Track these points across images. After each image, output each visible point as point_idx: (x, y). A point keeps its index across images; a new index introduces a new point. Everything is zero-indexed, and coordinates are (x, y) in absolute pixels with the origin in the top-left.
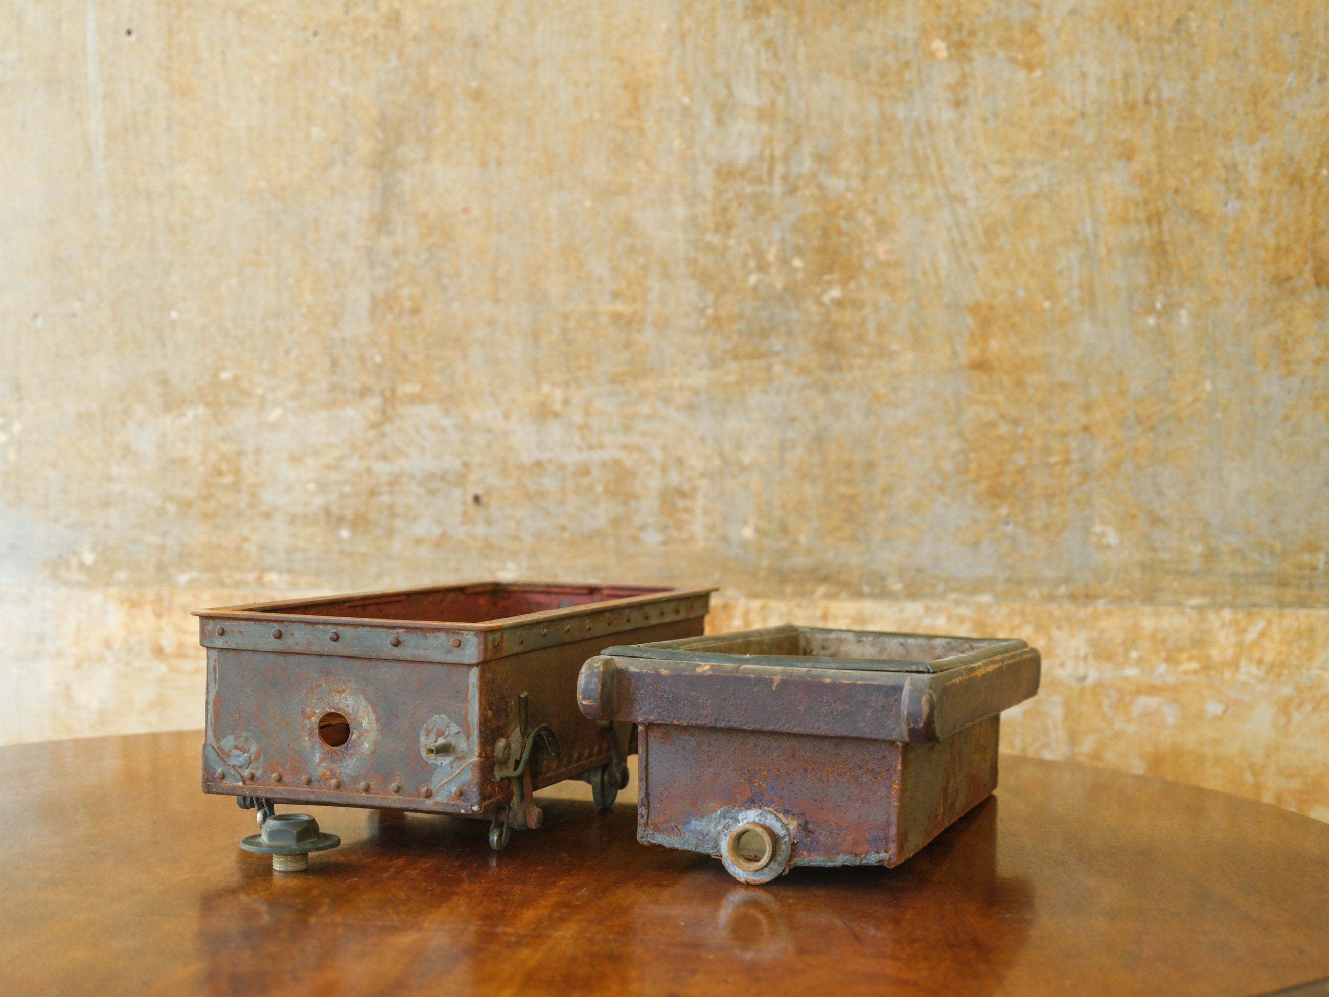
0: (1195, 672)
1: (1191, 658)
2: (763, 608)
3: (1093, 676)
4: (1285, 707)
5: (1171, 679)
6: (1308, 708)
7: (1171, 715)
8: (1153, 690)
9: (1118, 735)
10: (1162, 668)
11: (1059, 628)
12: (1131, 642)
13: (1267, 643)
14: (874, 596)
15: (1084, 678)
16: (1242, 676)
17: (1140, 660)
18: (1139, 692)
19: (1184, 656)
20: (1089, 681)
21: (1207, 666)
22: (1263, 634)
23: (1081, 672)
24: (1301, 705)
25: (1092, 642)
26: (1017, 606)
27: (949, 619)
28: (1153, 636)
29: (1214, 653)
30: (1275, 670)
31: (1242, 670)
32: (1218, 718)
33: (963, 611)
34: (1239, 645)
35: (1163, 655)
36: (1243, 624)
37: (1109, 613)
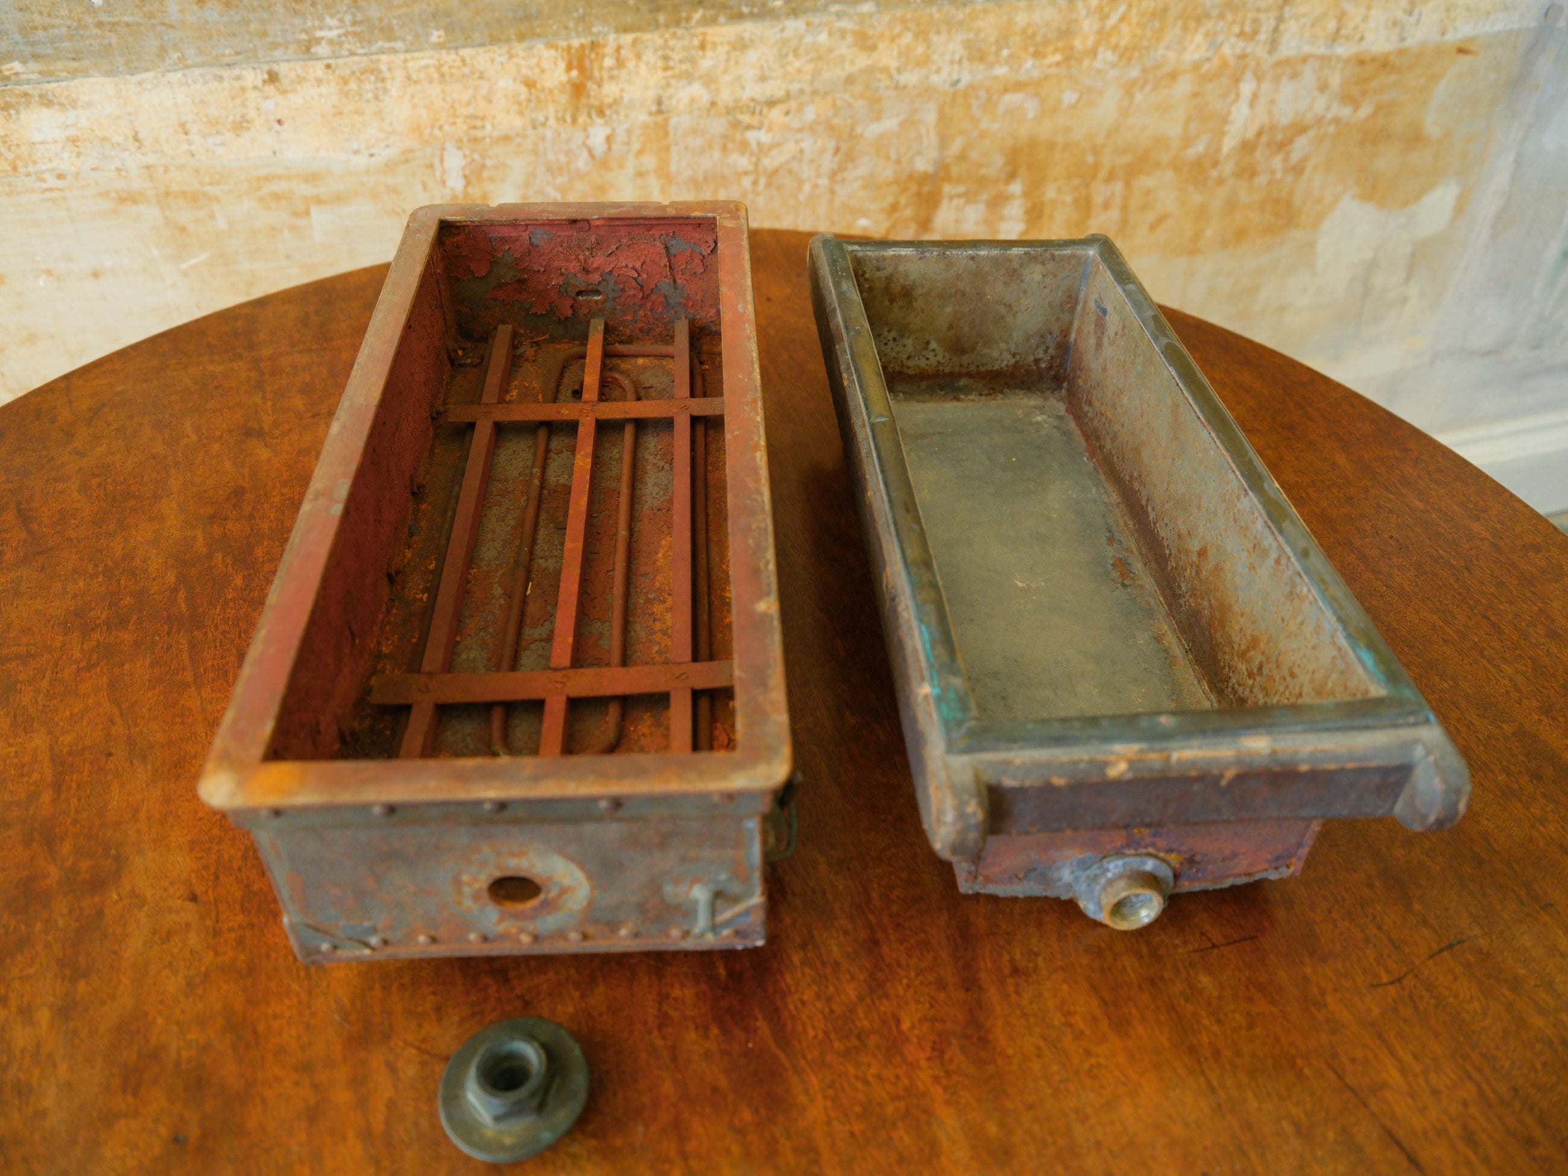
0: (1058, 64)
1: (1056, 50)
2: (635, 42)
3: (966, 79)
4: (1129, 89)
5: (1036, 74)
6: (1149, 88)
7: (1031, 107)
8: (1018, 86)
9: (983, 135)
10: (1029, 63)
11: (938, 32)
12: (1003, 40)
13: (1125, 28)
14: (753, 16)
15: (958, 82)
16: (1098, 64)
17: (1011, 56)
18: (1006, 90)
19: (1051, 48)
20: (961, 86)
21: (1070, 57)
22: (1122, 19)
23: (955, 77)
24: (1142, 87)
25: (968, 45)
26: (899, 13)
27: (830, 35)
28: (1024, 32)
29: (1078, 43)
30: (1126, 55)
31: (1100, 57)
32: (1073, 106)
33: (845, 24)
34: (1100, 32)
35: (1031, 50)
36: (1106, 10)
37: (985, 11)
